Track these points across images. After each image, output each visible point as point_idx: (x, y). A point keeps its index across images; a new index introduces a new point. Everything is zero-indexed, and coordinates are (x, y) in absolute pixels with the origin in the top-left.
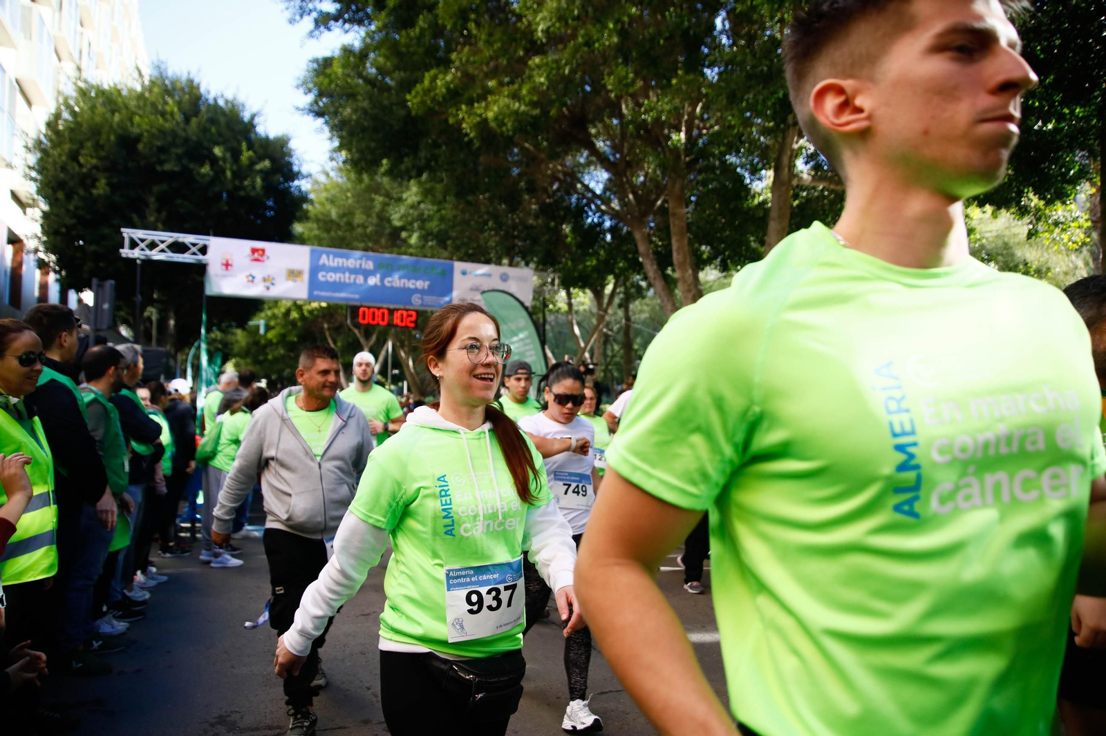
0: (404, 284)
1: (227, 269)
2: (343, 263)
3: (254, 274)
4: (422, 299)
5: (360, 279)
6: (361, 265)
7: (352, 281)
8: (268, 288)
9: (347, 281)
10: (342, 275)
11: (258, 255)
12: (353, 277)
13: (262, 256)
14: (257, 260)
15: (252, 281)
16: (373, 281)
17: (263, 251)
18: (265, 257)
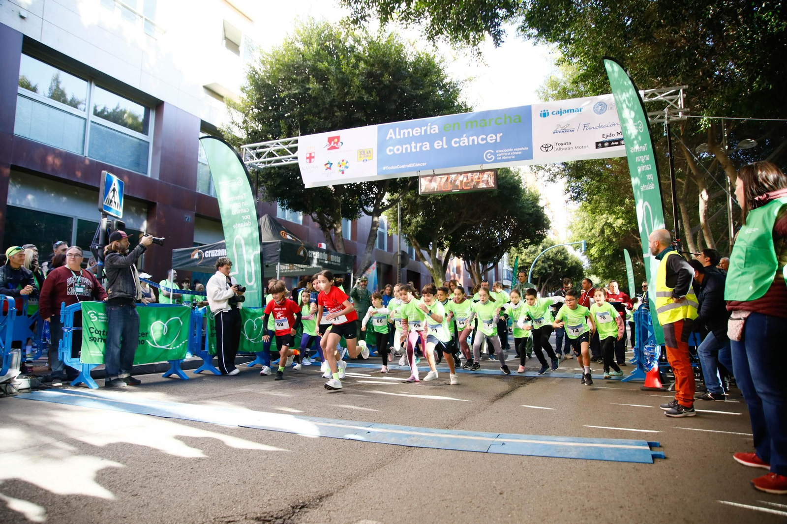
0: (473, 140)
1: (310, 162)
2: (409, 132)
3: (331, 162)
4: (495, 154)
5: (427, 146)
6: (426, 131)
7: (418, 150)
8: (343, 173)
9: (414, 150)
10: (408, 146)
11: (333, 145)
12: (419, 145)
13: (337, 143)
14: (333, 148)
15: (330, 168)
16: (437, 145)
17: (338, 138)
18: (340, 144)
